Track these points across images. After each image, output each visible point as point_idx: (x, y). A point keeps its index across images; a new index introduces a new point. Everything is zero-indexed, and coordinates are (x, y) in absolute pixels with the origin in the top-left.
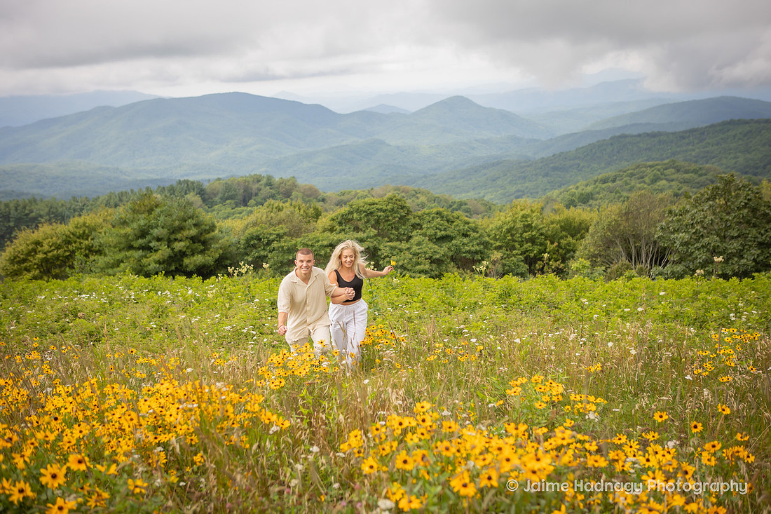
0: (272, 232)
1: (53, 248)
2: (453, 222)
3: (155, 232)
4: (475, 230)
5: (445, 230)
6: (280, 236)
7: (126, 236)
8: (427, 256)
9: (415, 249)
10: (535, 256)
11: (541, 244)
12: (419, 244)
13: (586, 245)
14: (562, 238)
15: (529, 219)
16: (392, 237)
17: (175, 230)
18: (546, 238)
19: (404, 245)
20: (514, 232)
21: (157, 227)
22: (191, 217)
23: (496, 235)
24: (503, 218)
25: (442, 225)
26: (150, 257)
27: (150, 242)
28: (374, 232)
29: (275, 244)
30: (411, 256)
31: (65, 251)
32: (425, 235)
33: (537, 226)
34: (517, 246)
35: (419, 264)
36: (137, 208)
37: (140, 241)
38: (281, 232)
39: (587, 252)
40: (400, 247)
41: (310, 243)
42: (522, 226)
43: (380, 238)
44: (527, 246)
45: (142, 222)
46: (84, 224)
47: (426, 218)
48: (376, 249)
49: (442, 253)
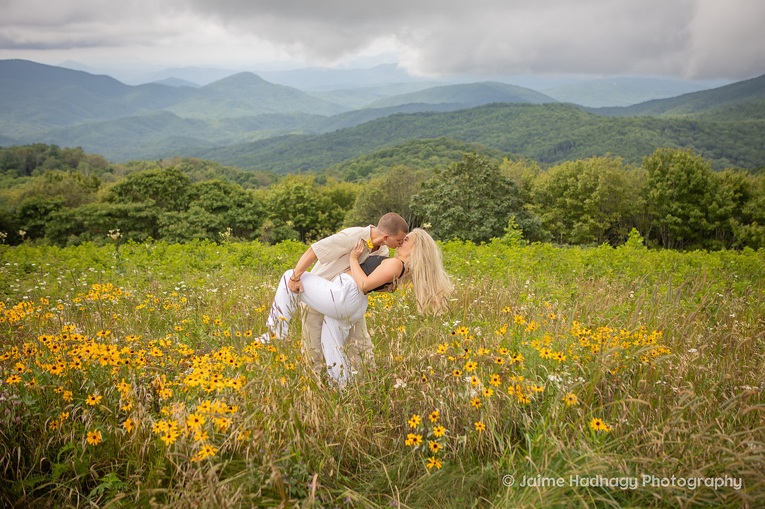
0: (49, 201)
2: (229, 193)
4: (249, 201)
5: (221, 200)
6: (58, 206)
8: (204, 224)
9: (192, 218)
10: (307, 226)
12: (196, 213)
13: (352, 215)
14: (333, 208)
15: (301, 191)
16: (170, 206)
18: (318, 208)
19: (182, 215)
20: (288, 203)
23: (271, 206)
24: (277, 191)
25: (219, 196)
28: (152, 202)
29: (53, 214)
30: (188, 225)
32: (201, 205)
33: (309, 197)
34: (291, 216)
35: (195, 232)
38: (59, 201)
39: (352, 221)
40: (178, 216)
41: (88, 212)
42: (295, 198)
43: (158, 208)
44: (300, 216)
47: (205, 189)
48: (155, 218)
49: (218, 221)
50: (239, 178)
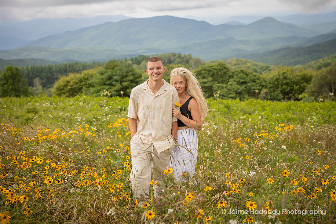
1: (74, 84)
2: (248, 75)
3: (115, 78)
4: (258, 79)
5: (244, 79)
7: (103, 79)
8: (235, 90)
9: (229, 87)
10: (288, 91)
11: (291, 86)
12: (231, 85)
13: (310, 87)
14: (302, 83)
15: (286, 74)
16: (220, 81)
17: (124, 77)
18: (294, 83)
19: (224, 85)
20: (279, 80)
21: (116, 75)
22: (131, 71)
23: (270, 82)
24: (274, 74)
25: (243, 77)
26: (113, 88)
27: (112, 82)
28: (211, 79)
30: (227, 90)
31: (80, 85)
32: (235, 81)
33: (289, 78)
34: (280, 87)
35: (230, 94)
36: (108, 67)
37: (109, 82)
39: (310, 90)
40: (222, 86)
42: (282, 77)
43: (213, 82)
44: (285, 87)
45: (109, 73)
46: (88, 74)
47: (236, 73)
48: (212, 87)
49: (241, 89)
50: (262, 68)
